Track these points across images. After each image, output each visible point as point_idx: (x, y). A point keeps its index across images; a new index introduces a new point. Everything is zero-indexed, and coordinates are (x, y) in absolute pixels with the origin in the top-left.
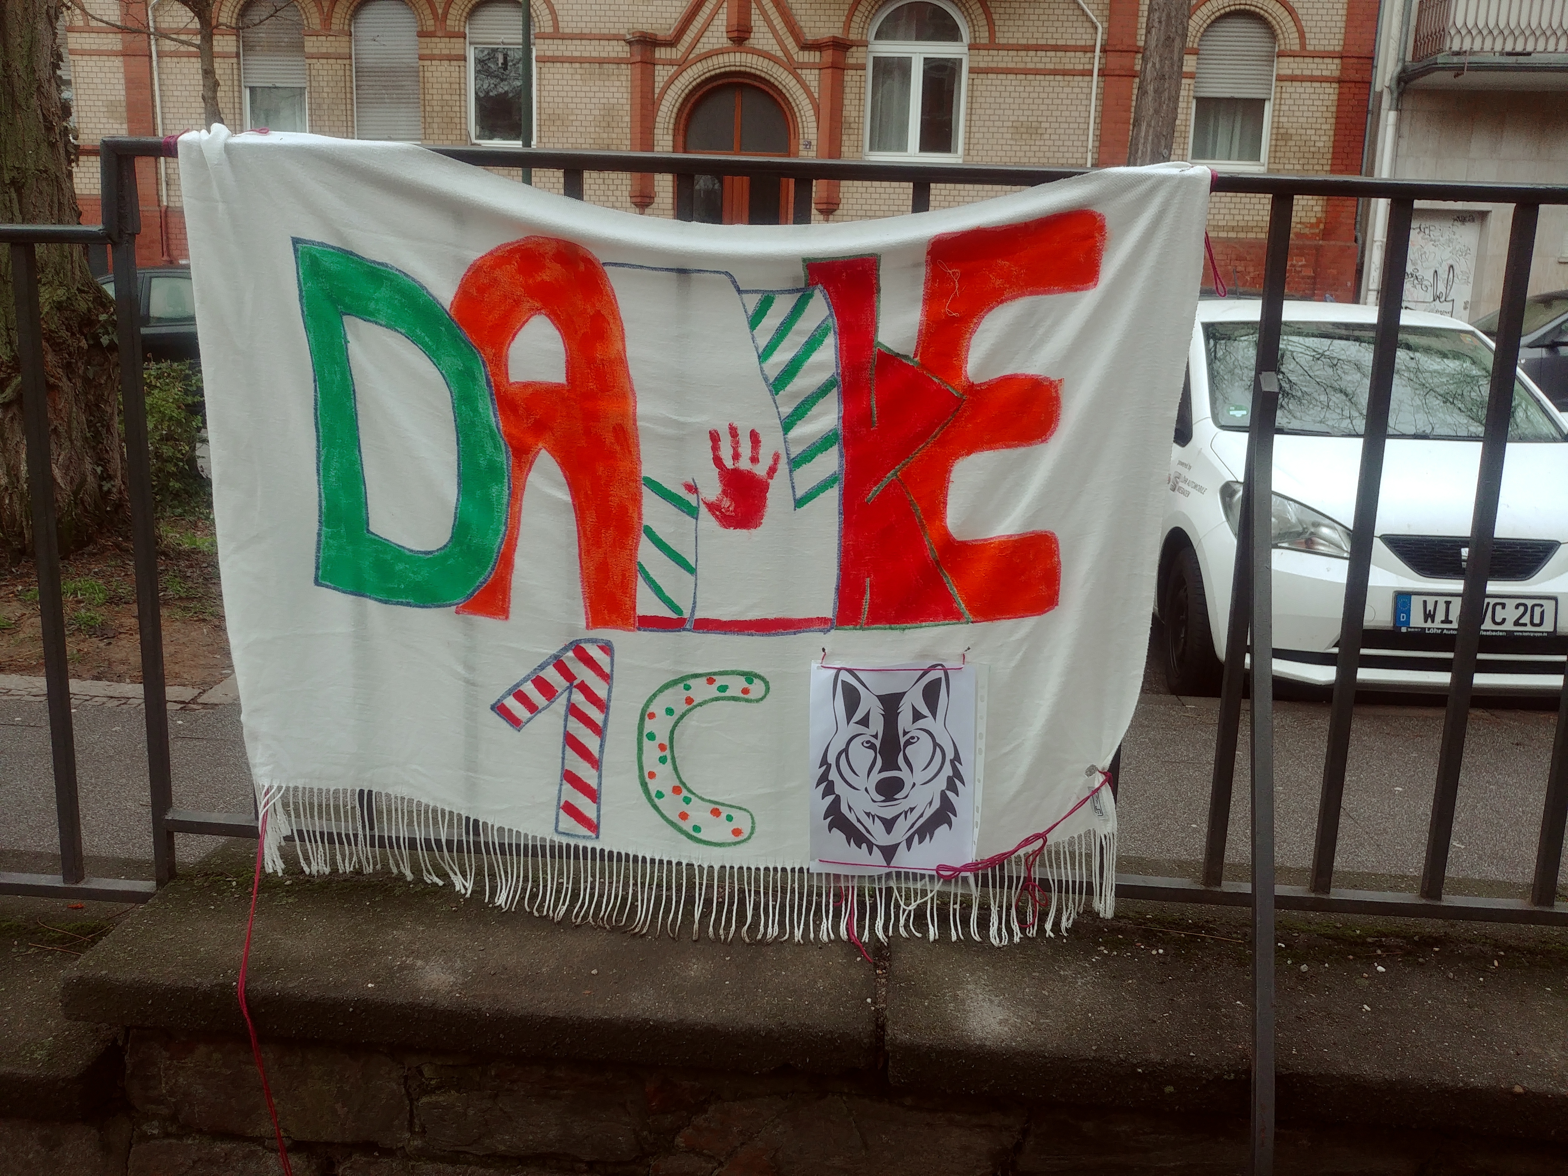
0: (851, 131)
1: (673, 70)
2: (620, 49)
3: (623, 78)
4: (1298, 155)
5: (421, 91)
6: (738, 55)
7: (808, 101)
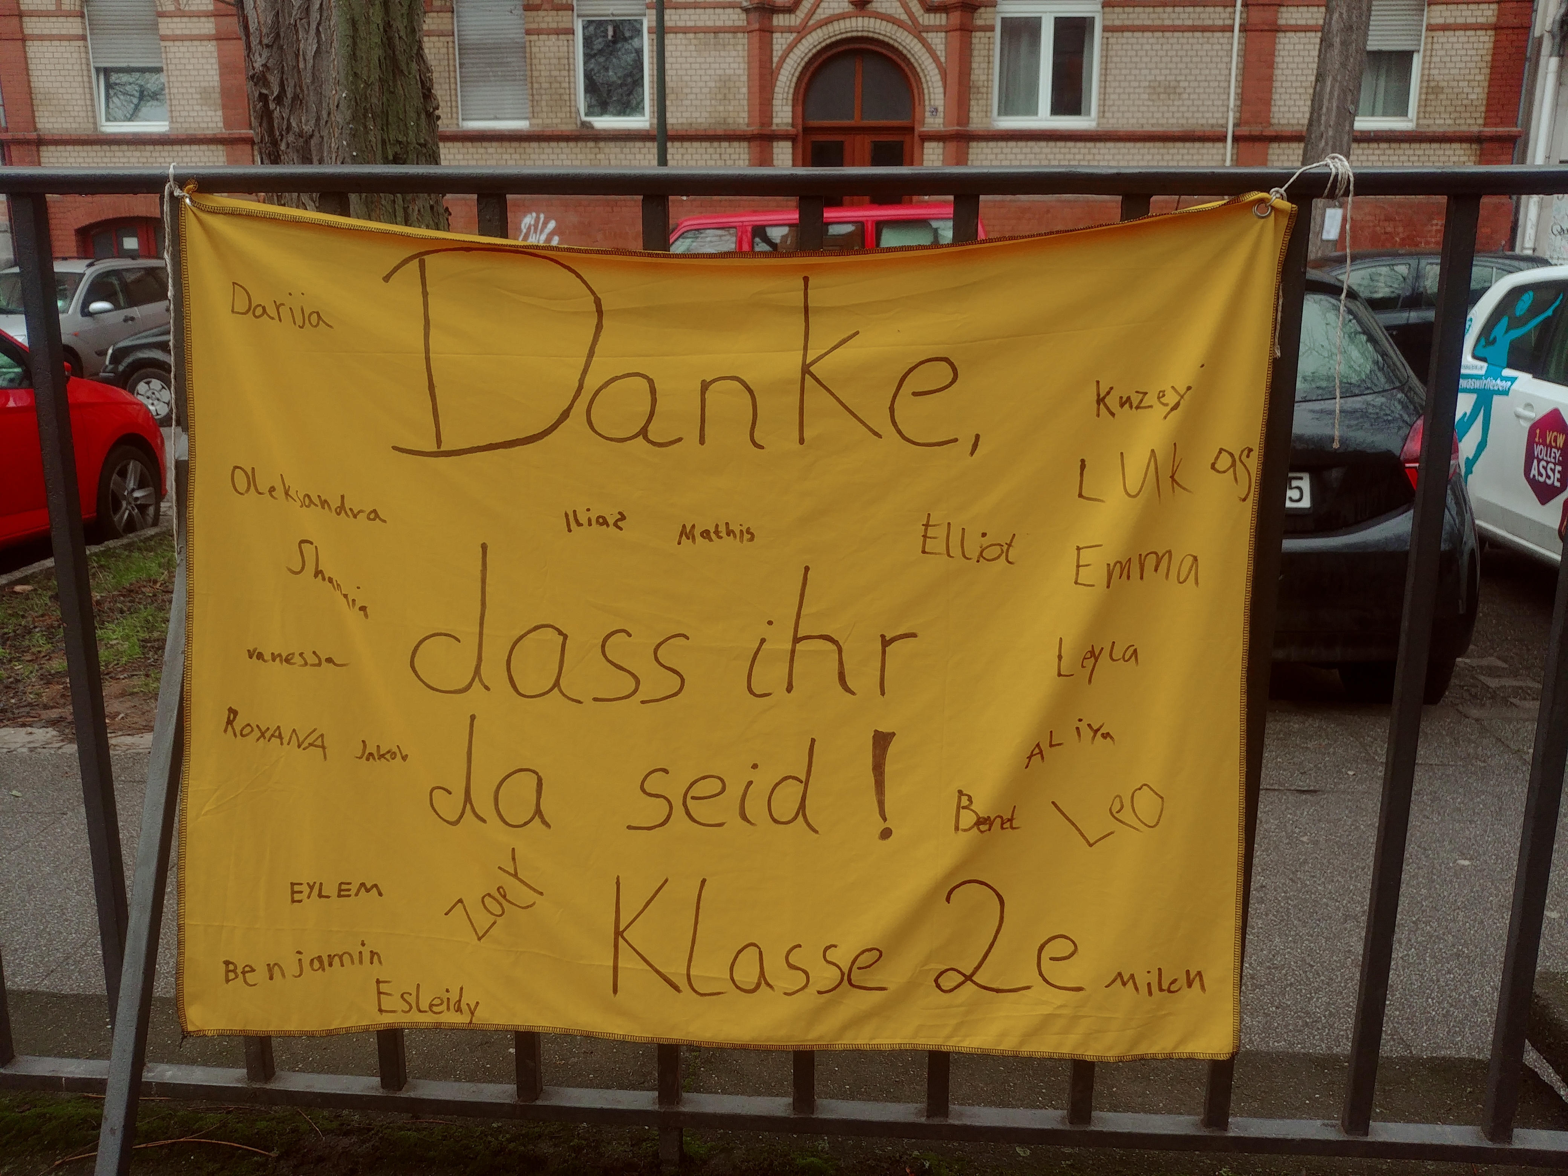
0: (980, 96)
1: (792, 37)
2: (736, 17)
3: (740, 47)
4: (1449, 109)
5: (529, 68)
6: (860, 19)
7: (934, 65)
